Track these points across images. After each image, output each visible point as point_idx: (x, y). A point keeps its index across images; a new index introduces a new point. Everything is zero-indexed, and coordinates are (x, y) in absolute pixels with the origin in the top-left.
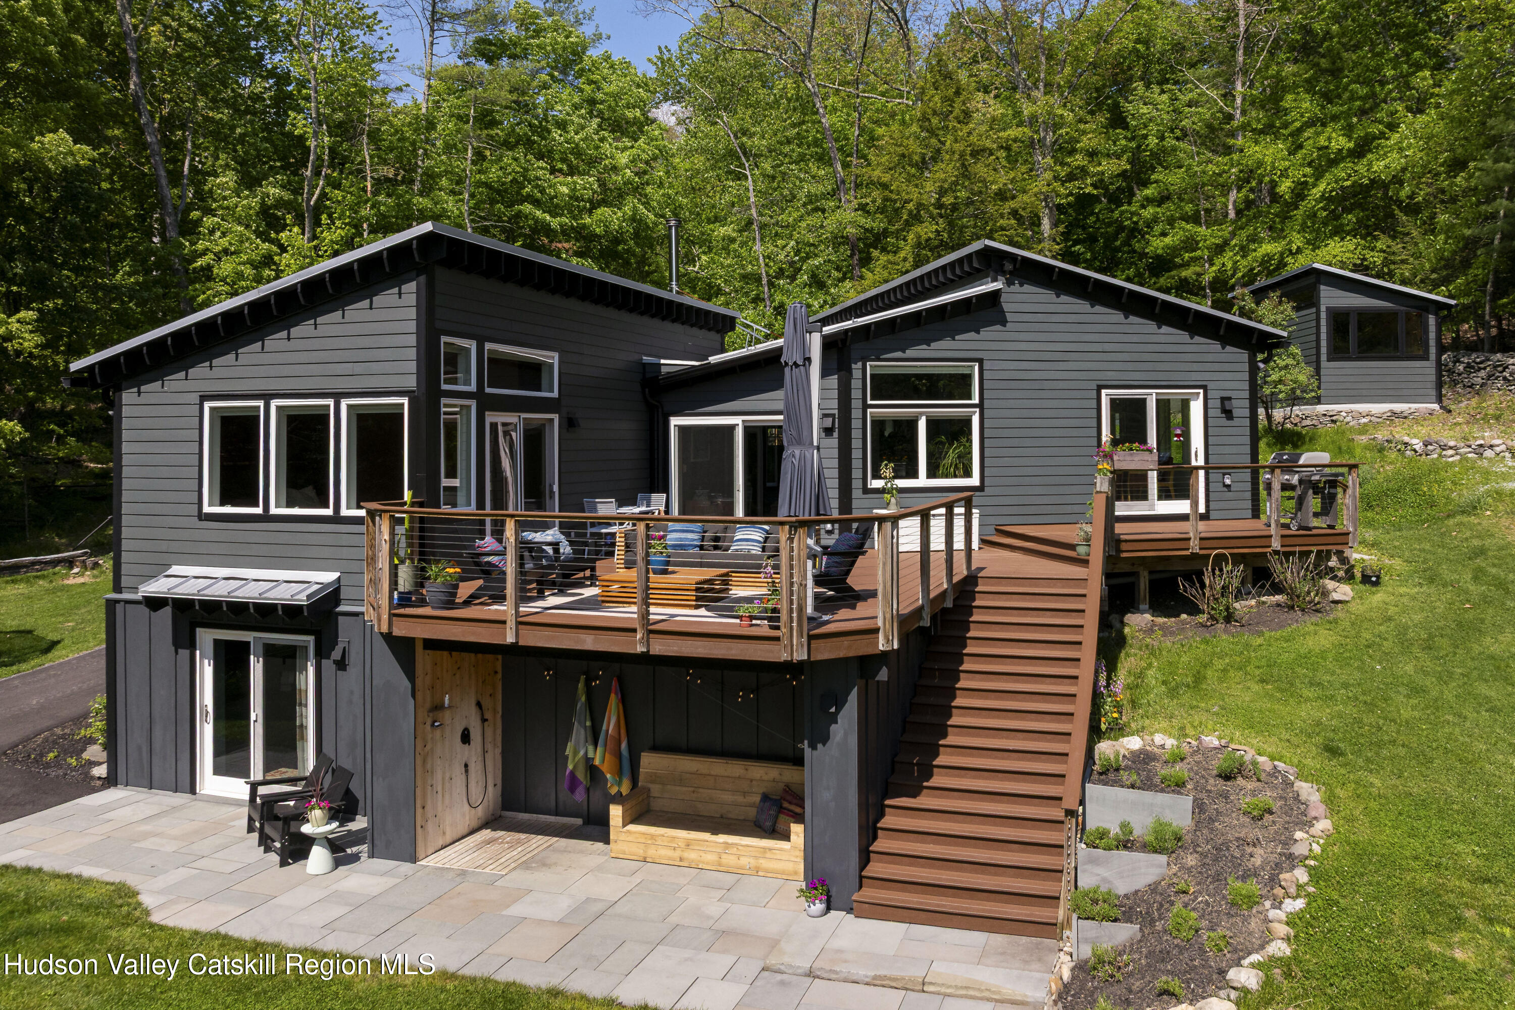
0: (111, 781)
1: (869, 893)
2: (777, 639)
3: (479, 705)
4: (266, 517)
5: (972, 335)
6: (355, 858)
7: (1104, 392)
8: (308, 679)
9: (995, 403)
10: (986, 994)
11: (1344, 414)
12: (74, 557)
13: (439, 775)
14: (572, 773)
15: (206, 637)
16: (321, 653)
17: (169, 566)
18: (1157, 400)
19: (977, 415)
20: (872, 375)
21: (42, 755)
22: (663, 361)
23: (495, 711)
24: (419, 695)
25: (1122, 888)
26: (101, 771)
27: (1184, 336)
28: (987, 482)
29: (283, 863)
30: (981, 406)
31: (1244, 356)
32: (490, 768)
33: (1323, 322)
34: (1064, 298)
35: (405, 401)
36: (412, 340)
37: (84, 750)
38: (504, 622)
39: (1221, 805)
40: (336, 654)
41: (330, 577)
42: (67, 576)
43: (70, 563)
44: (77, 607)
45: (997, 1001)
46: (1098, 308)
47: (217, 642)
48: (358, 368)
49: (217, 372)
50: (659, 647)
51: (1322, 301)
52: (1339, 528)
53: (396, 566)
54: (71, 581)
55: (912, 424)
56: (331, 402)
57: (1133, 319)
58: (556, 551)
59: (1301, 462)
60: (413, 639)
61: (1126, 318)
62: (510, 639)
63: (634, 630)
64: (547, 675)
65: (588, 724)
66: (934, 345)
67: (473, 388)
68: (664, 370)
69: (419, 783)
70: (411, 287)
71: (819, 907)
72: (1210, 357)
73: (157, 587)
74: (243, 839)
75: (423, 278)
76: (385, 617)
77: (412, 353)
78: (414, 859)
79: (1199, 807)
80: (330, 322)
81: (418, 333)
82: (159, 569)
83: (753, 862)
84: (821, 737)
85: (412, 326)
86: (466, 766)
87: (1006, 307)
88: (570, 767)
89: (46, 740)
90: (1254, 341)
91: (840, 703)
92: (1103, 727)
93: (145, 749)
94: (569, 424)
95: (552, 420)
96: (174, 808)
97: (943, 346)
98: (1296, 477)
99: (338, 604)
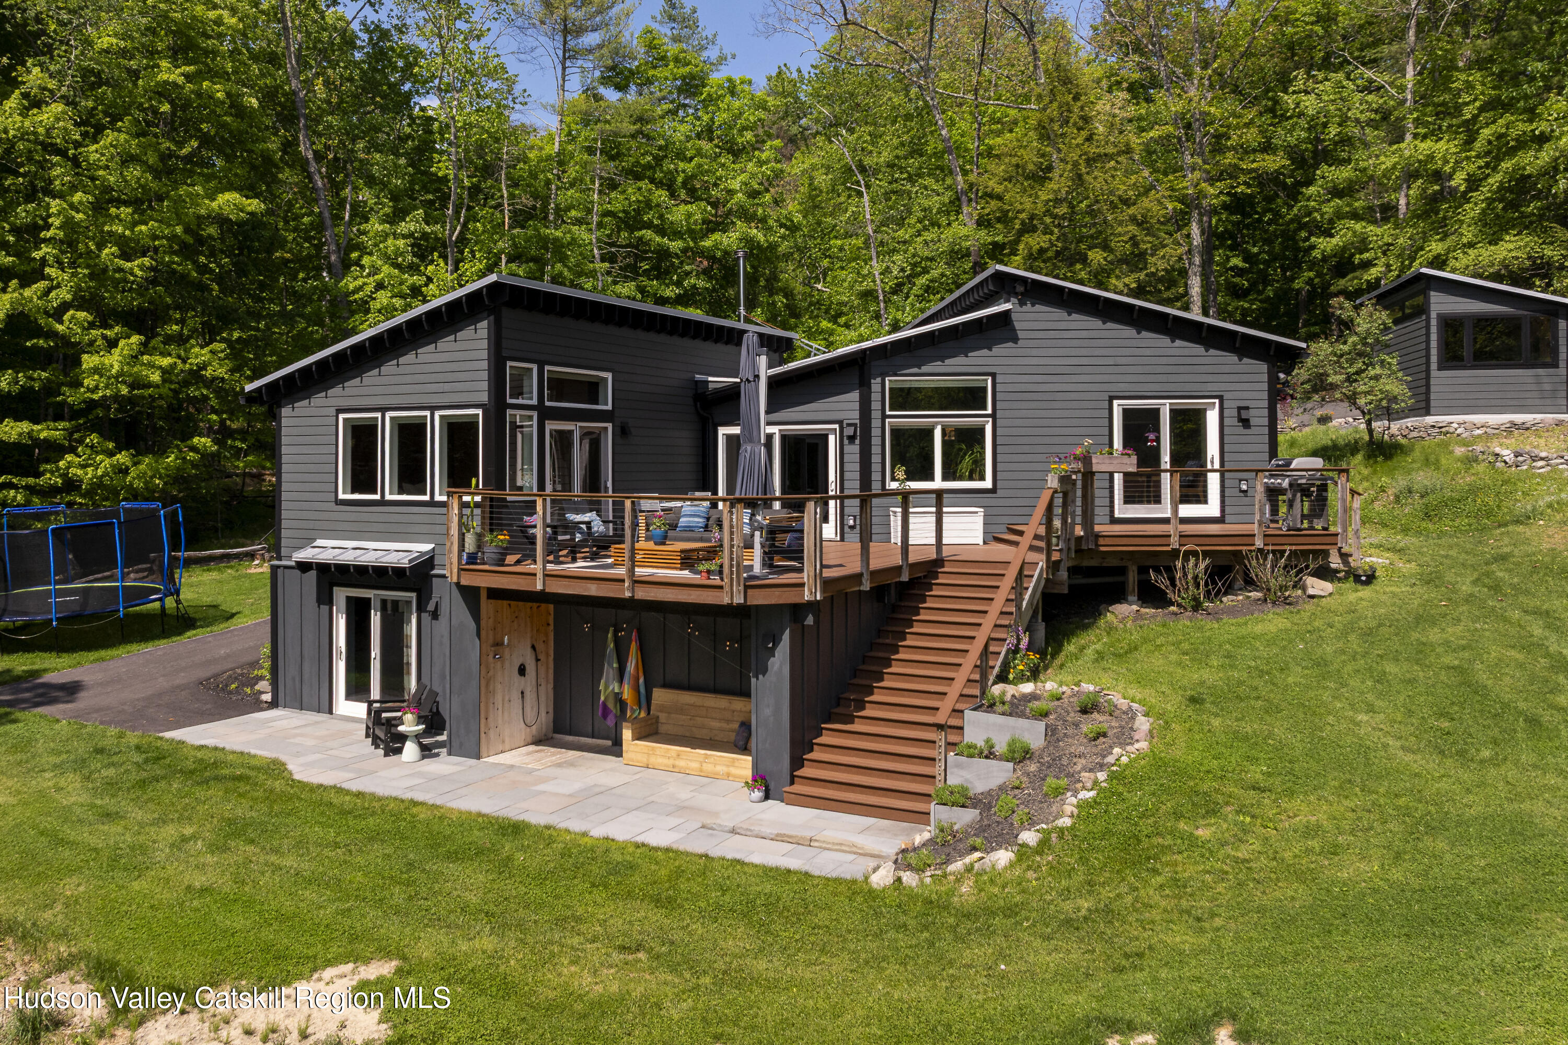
0: (274, 704)
1: (797, 788)
2: (721, 587)
3: (533, 647)
4: (383, 503)
5: (985, 352)
6: (437, 755)
7: (1116, 403)
8: (412, 629)
9: (1008, 414)
10: (854, 849)
11: (1455, 425)
12: (255, 551)
13: (499, 697)
14: (604, 704)
15: (341, 595)
16: (421, 609)
17: (315, 540)
18: (1171, 410)
19: (990, 424)
20: (891, 389)
21: (227, 686)
22: (710, 379)
23: (548, 655)
24: (483, 633)
25: (979, 787)
26: (267, 697)
27: (1199, 350)
28: (1000, 484)
29: (386, 755)
30: (993, 416)
31: (1263, 367)
32: (543, 698)
33: (1434, 329)
34: (1075, 316)
35: (480, 412)
36: (485, 365)
37: (256, 684)
38: (535, 575)
39: (1070, 731)
40: (431, 607)
41: (427, 547)
42: (250, 567)
43: (252, 556)
44: (256, 589)
45: (861, 854)
46: (1110, 325)
47: (349, 599)
48: (447, 387)
49: (348, 391)
50: (642, 594)
51: (1433, 307)
52: (1332, 529)
53: (464, 534)
54: (253, 571)
55: (928, 433)
56: (428, 413)
57: (1144, 334)
58: (589, 528)
59: (1292, 467)
60: (478, 588)
61: (1139, 333)
62: (539, 587)
63: (623, 581)
64: (586, 627)
65: (615, 665)
66: (947, 362)
67: (534, 402)
68: (711, 386)
69: (483, 699)
70: (484, 324)
71: (758, 794)
72: (1226, 369)
73: (305, 554)
74: (361, 741)
75: (492, 318)
76: (455, 570)
77: (485, 375)
78: (478, 757)
79: (1051, 731)
80: (427, 353)
81: (489, 359)
82: (308, 541)
83: (725, 769)
84: (763, 670)
85: (484, 354)
86: (522, 693)
87: (1017, 325)
88: (602, 698)
89: (230, 676)
90: (1272, 353)
91: (776, 641)
92: (1011, 676)
93: (298, 679)
94: (622, 432)
95: (606, 428)
96: (317, 723)
97: (957, 363)
98: (1287, 480)
99: (433, 568)
